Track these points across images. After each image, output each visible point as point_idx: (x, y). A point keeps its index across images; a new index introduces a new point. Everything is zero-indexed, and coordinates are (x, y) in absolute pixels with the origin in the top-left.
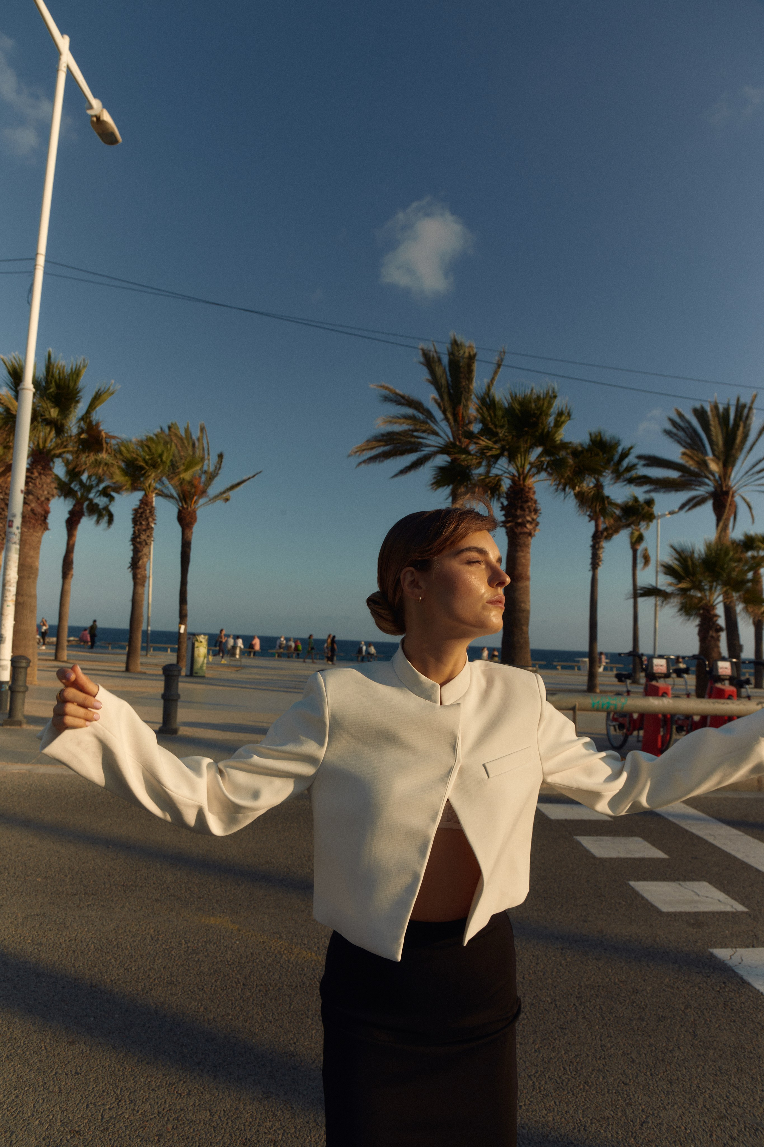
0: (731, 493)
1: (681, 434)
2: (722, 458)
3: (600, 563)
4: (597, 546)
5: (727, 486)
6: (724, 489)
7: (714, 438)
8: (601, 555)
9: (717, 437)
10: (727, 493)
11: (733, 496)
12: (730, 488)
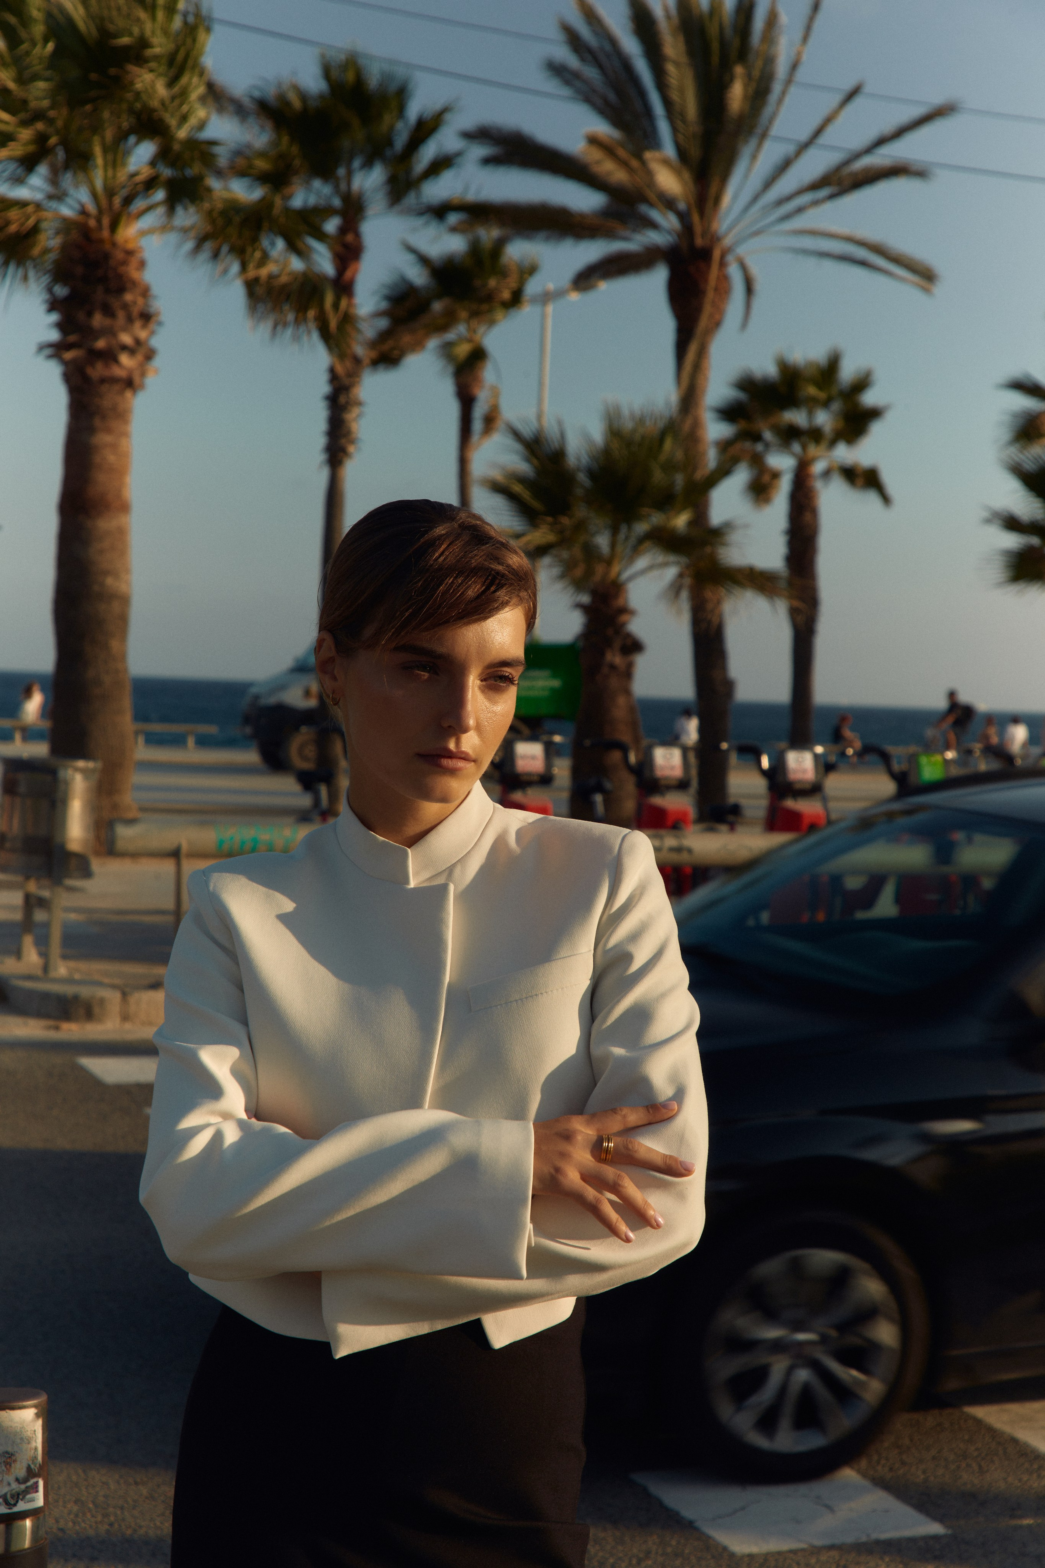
0: (717, 254)
1: (591, 73)
2: (695, 152)
3: (351, 449)
4: (342, 399)
5: (706, 232)
6: (699, 242)
7: (674, 96)
8: (354, 426)
9: (682, 91)
10: (703, 255)
11: (723, 264)
12: (715, 239)
